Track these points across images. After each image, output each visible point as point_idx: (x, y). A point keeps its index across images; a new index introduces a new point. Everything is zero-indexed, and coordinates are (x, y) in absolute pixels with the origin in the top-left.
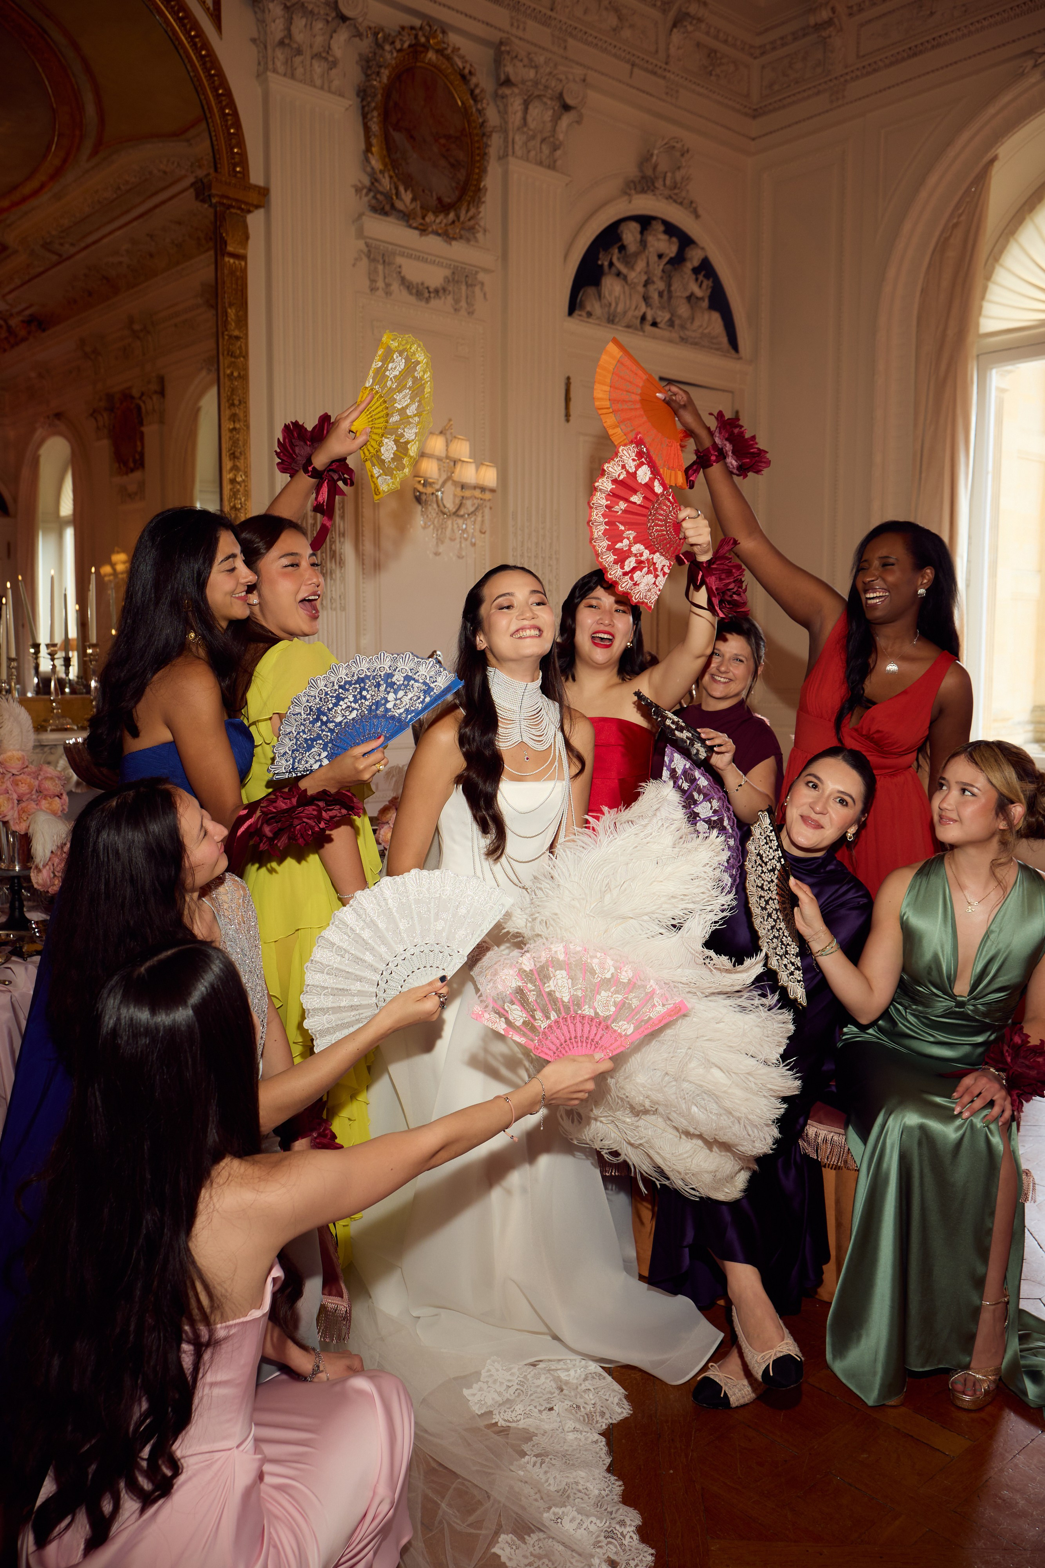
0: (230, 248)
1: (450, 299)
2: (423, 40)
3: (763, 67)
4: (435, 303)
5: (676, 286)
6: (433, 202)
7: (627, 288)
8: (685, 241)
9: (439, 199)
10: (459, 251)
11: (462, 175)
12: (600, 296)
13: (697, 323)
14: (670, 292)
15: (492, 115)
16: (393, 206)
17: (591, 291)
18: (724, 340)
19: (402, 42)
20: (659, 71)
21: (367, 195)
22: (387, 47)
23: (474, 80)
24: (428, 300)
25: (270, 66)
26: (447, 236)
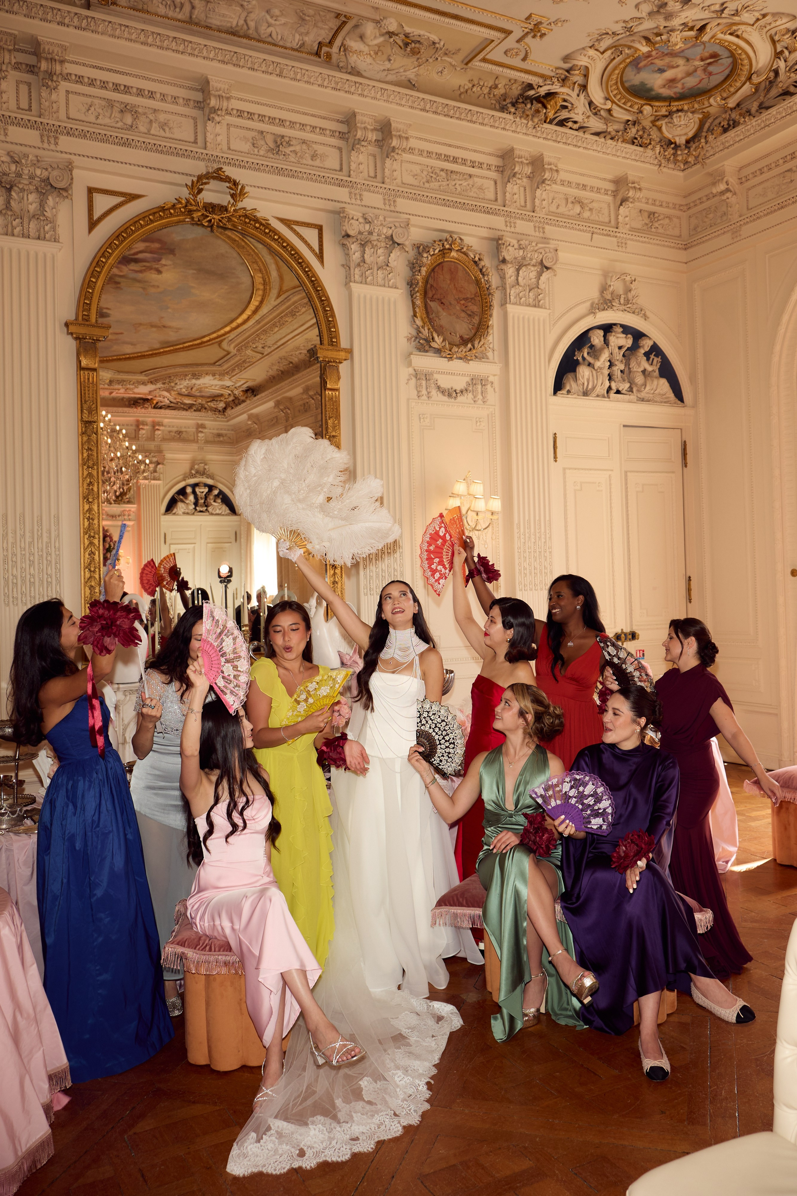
0: (328, 386)
1: (470, 395)
2: (447, 246)
3: (690, 217)
4: (460, 398)
5: (633, 364)
6: (457, 340)
7: (594, 372)
8: (638, 336)
9: (461, 337)
10: (475, 368)
11: (476, 320)
12: (576, 379)
13: (648, 388)
14: (629, 368)
15: (494, 280)
16: (430, 346)
17: (570, 376)
18: (671, 395)
19: (434, 250)
20: (612, 234)
21: (415, 341)
22: (425, 255)
23: (482, 263)
24: (455, 398)
25: (353, 279)
26: (465, 358)
